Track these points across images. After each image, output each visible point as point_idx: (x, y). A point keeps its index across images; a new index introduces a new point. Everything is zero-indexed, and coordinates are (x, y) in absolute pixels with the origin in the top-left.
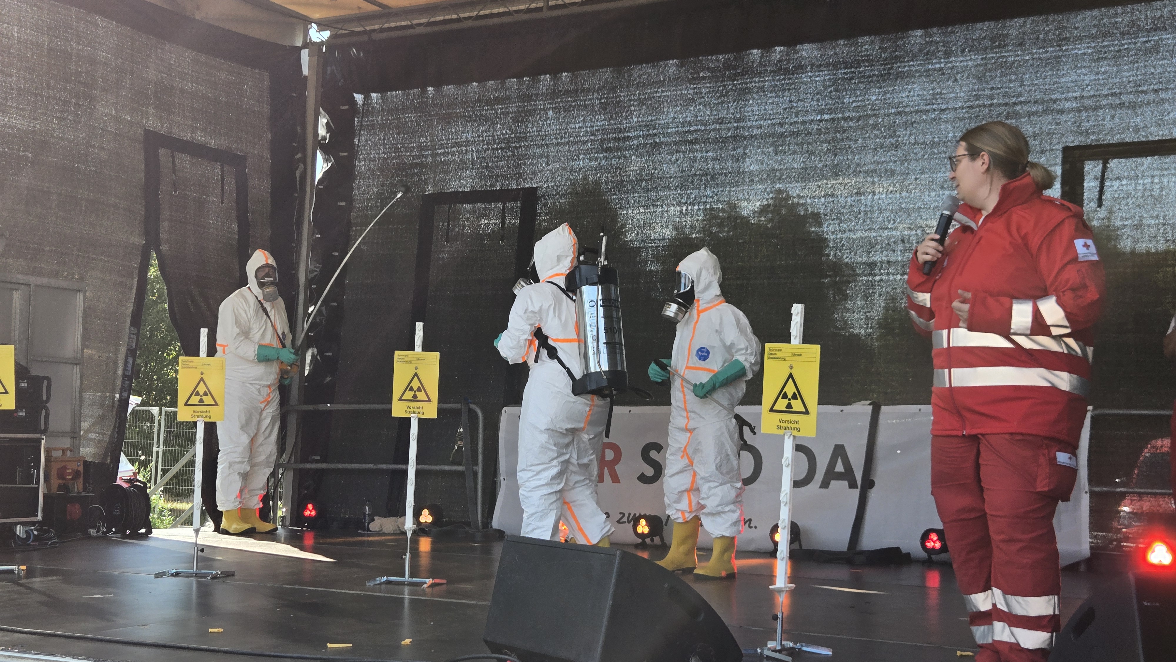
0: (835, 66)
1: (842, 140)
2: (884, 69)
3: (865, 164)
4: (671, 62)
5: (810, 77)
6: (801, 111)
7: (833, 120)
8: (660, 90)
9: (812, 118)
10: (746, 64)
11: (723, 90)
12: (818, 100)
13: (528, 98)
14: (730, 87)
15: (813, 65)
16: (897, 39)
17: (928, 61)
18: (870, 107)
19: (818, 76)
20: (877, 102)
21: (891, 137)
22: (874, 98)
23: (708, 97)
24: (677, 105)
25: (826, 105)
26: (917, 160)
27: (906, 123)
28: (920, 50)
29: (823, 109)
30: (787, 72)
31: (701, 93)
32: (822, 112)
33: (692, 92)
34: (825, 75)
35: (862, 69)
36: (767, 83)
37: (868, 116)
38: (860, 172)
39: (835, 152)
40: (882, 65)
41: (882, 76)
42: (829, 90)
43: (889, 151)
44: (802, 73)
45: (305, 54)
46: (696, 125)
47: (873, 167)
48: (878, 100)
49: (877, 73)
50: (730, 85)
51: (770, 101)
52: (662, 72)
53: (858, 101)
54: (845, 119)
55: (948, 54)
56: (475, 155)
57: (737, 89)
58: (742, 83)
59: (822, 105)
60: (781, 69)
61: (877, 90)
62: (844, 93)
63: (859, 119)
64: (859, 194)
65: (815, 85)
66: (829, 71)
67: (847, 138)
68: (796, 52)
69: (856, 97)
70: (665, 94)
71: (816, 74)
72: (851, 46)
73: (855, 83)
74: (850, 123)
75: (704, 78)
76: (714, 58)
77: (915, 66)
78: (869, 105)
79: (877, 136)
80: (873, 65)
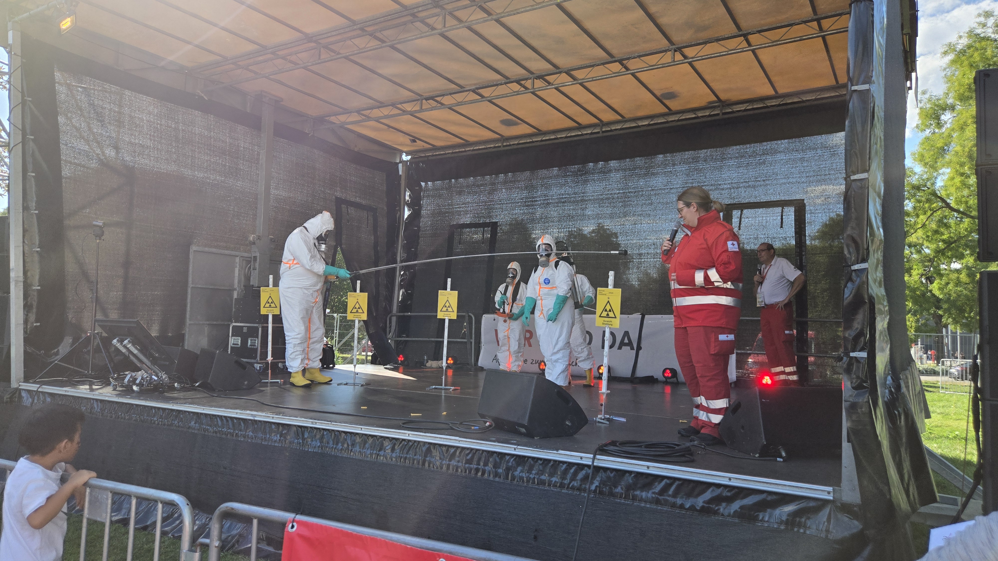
0: (625, 170)
1: (628, 201)
2: (646, 172)
3: (637, 212)
4: (555, 169)
5: (614, 175)
6: (610, 189)
7: (624, 193)
8: (550, 180)
9: (615, 192)
10: (587, 169)
11: (577, 180)
12: (618, 185)
13: (494, 184)
14: (580, 179)
15: (615, 170)
16: (652, 159)
17: (665, 168)
21: (649, 200)
22: (641, 184)
23: (570, 184)
24: (558, 187)
25: (621, 187)
26: (660, 210)
27: (655, 194)
28: (662, 163)
30: (604, 172)
31: (567, 182)
32: (619, 189)
33: (563, 181)
34: (621, 174)
35: (636, 171)
36: (596, 177)
37: (639, 191)
38: (636, 215)
39: (625, 206)
40: (645, 169)
41: (645, 174)
42: (622, 180)
43: (648, 206)
44: (611, 173)
45: (400, 166)
46: (565, 195)
47: (641, 213)
48: (643, 184)
49: (643, 173)
51: (597, 185)
52: (551, 173)
53: (635, 185)
54: (629, 192)
55: (674, 165)
56: (472, 208)
57: (583, 180)
58: (586, 177)
59: (619, 187)
60: (602, 172)
61: (643, 180)
62: (629, 181)
63: (635, 192)
64: (635, 224)
65: (616, 178)
66: (622, 172)
67: (630, 201)
68: (608, 164)
69: (634, 183)
70: (552, 182)
71: (617, 174)
72: (632, 161)
73: (634, 177)
74: (631, 194)
75: (569, 175)
76: (573, 167)
77: (660, 170)
78: (639, 186)
79: (643, 200)
80: (642, 170)
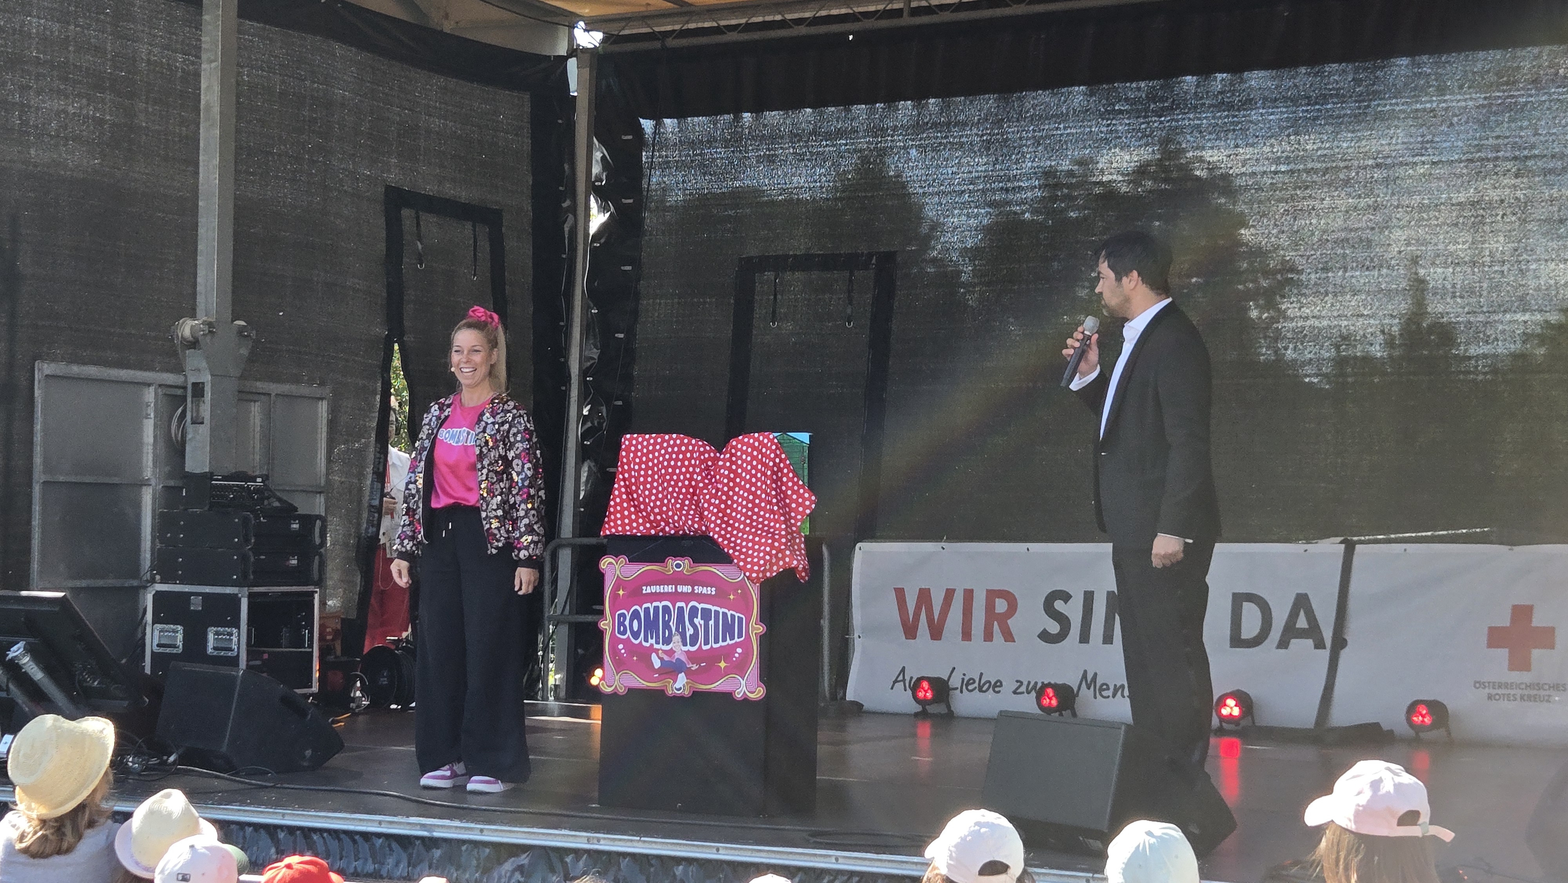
0: (1295, 101)
1: (1304, 198)
2: (1359, 108)
3: (1333, 231)
4: (1077, 88)
5: (1262, 115)
6: (1249, 159)
7: (1292, 172)
8: (1062, 126)
9: (1265, 168)
10: (1177, 95)
11: (1145, 129)
12: (1272, 146)
13: (883, 131)
14: (1156, 125)
15: (1265, 99)
16: (1376, 68)
17: (1416, 98)
18: (1340, 156)
19: (1272, 114)
20: (1350, 150)
21: (1367, 196)
22: (1345, 145)
23: (1126, 138)
24: (1085, 147)
25: (1283, 152)
26: (1402, 228)
27: (1387, 179)
28: (1406, 84)
29: (1279, 158)
30: (1230, 107)
31: (1117, 131)
32: (1277, 161)
33: (1104, 129)
34: (1281, 112)
35: (1329, 106)
36: (1205, 121)
37: (1338, 169)
38: (1328, 240)
39: (1294, 214)
40: (1356, 101)
41: (1355, 116)
42: (1286, 133)
43: (1364, 215)
44: (1252, 109)
45: (572, 66)
46: (1111, 174)
47: (1344, 235)
48: (1351, 147)
49: (1349, 112)
50: (1155, 121)
51: (1209, 144)
52: (1065, 102)
53: (1325, 149)
54: (1308, 171)
55: (1442, 90)
57: (1164, 127)
58: (1173, 120)
59: (1277, 152)
60: (1223, 103)
61: (1349, 135)
62: (1307, 137)
63: (1326, 171)
64: (1325, 269)
65: (1268, 125)
66: (1286, 107)
67: (1310, 197)
68: (1242, 81)
69: (1322, 142)
70: (1069, 131)
71: (1270, 110)
72: (1316, 75)
73: (1321, 124)
74: (1315, 176)
75: (1121, 112)
76: (1134, 85)
77: (1399, 105)
78: (1338, 154)
79: (1349, 194)
80: (1344, 102)
